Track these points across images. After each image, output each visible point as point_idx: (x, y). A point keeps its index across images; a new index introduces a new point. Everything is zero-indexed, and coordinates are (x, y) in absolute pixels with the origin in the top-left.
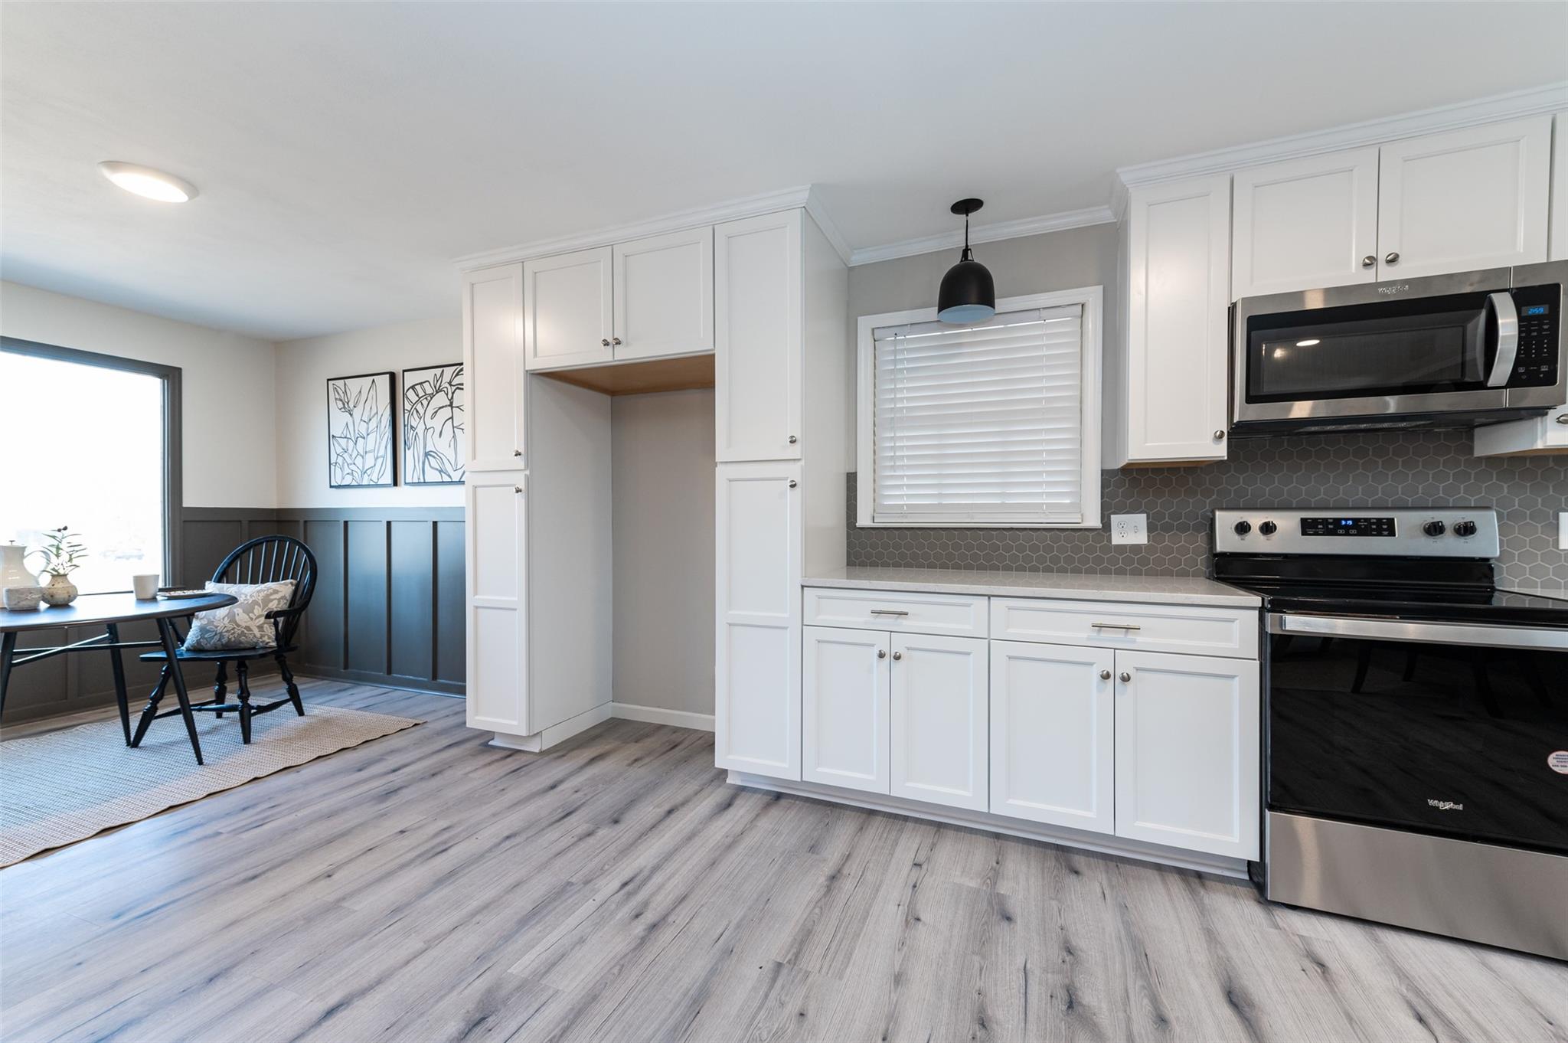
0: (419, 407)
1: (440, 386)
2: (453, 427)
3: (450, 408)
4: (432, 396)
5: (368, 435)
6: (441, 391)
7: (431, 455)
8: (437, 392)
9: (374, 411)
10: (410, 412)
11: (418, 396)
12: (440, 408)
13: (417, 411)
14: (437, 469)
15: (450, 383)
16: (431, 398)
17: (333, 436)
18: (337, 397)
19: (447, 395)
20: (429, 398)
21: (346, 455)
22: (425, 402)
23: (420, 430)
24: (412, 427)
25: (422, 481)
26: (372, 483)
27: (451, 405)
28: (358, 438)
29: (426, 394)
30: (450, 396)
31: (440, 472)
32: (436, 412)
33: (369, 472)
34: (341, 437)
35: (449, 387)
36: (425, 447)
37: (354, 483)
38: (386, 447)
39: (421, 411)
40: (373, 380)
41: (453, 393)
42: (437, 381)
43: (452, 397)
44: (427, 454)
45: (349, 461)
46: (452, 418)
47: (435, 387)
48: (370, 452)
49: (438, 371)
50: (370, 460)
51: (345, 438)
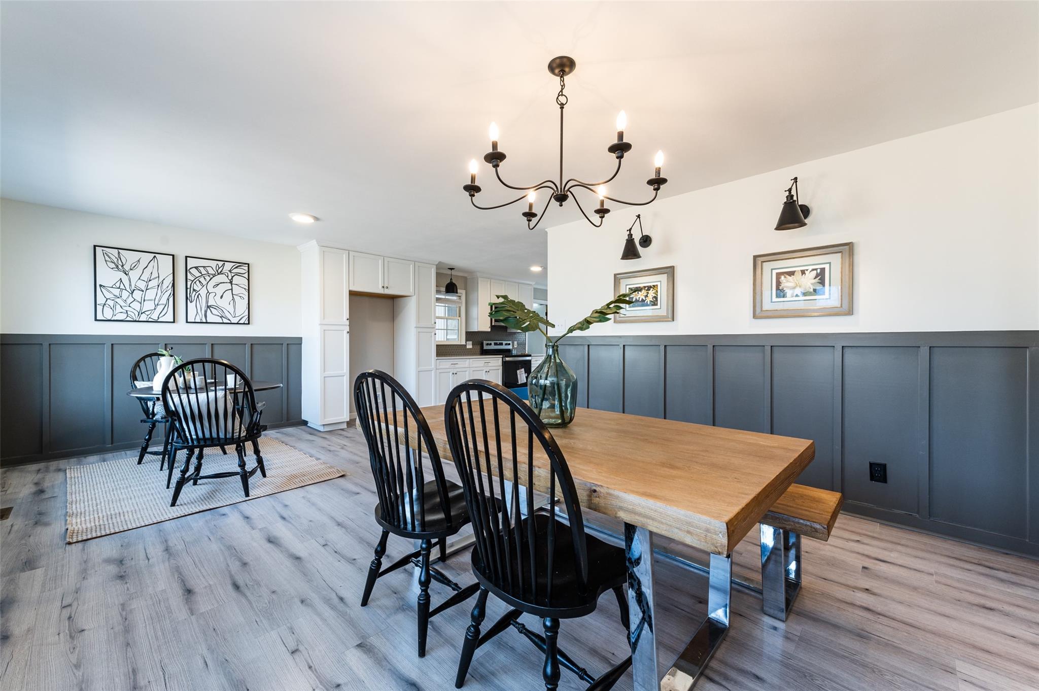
0: (202, 279)
1: (221, 271)
2: (233, 294)
3: (230, 284)
4: (214, 276)
5: (147, 289)
6: (222, 274)
7: (213, 308)
8: (218, 274)
9: (155, 275)
10: (193, 281)
11: (201, 273)
12: (221, 283)
13: (200, 282)
14: (218, 316)
15: (230, 271)
16: (214, 277)
17: (101, 286)
18: (107, 258)
19: (228, 277)
20: (212, 276)
21: (118, 300)
22: (208, 278)
23: (203, 292)
24: (194, 290)
25: (205, 321)
26: (150, 320)
27: (231, 283)
28: (134, 290)
29: (208, 273)
30: (230, 278)
31: (221, 317)
32: (218, 285)
33: (147, 313)
34: (112, 287)
35: (229, 273)
36: (207, 302)
37: (128, 319)
38: (168, 299)
39: (204, 283)
40: (155, 257)
41: (232, 277)
42: (219, 268)
43: (232, 279)
44: (208, 307)
45: (123, 304)
46: (232, 289)
47: (217, 271)
48: (151, 300)
49: (220, 264)
50: (149, 306)
51: (119, 288)
